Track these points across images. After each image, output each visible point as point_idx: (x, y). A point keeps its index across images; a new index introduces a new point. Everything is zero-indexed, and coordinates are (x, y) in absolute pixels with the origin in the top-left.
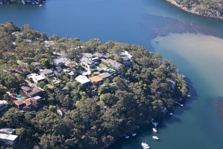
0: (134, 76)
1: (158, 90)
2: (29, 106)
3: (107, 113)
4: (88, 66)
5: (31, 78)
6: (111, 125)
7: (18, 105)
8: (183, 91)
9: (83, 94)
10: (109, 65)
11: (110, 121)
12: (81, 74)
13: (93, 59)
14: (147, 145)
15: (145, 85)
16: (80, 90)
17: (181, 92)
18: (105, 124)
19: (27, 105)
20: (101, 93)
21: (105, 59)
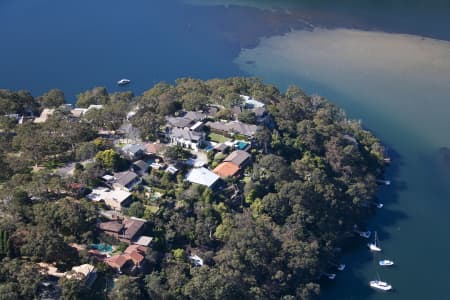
0: (290, 146)
1: (344, 163)
2: (141, 263)
3: (287, 236)
4: (194, 146)
5: (102, 201)
6: (308, 260)
7: (119, 267)
8: (377, 154)
9: (221, 209)
10: (232, 134)
11: (304, 251)
12: (192, 167)
13: (193, 128)
14: (385, 284)
15: (317, 158)
16: (211, 202)
17: (375, 156)
18: (297, 263)
19: (135, 261)
20: (253, 198)
21: (213, 121)
